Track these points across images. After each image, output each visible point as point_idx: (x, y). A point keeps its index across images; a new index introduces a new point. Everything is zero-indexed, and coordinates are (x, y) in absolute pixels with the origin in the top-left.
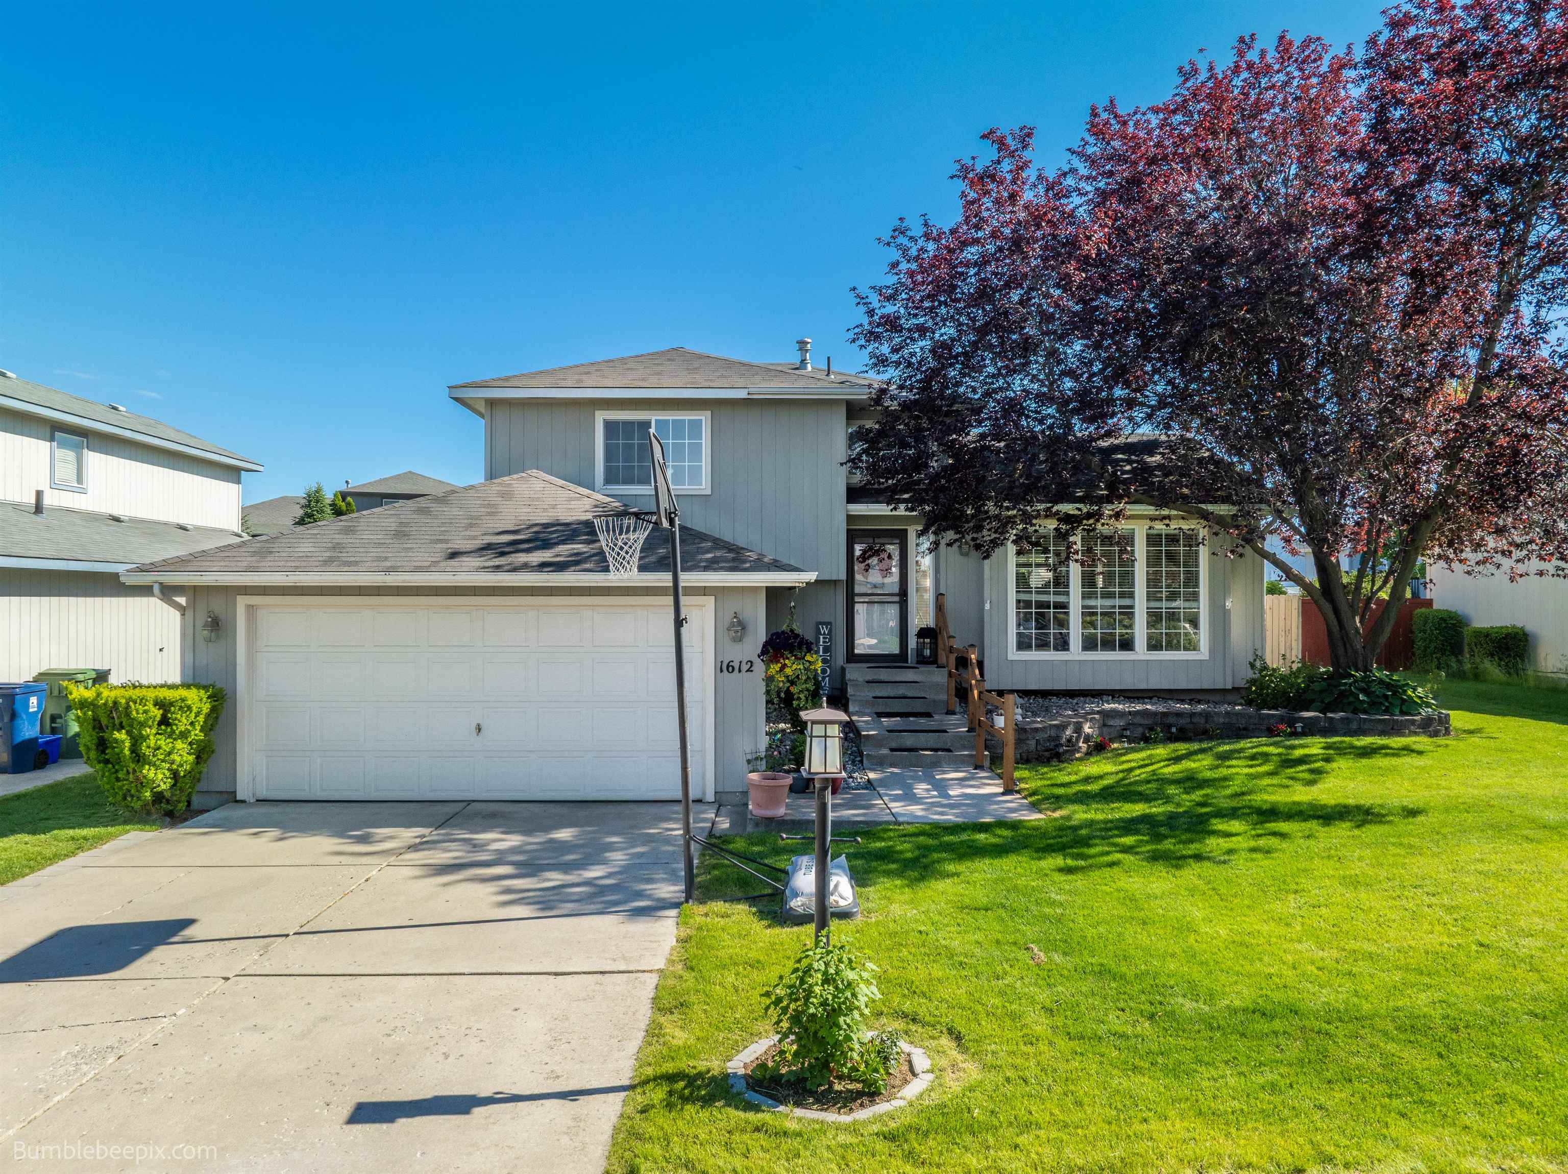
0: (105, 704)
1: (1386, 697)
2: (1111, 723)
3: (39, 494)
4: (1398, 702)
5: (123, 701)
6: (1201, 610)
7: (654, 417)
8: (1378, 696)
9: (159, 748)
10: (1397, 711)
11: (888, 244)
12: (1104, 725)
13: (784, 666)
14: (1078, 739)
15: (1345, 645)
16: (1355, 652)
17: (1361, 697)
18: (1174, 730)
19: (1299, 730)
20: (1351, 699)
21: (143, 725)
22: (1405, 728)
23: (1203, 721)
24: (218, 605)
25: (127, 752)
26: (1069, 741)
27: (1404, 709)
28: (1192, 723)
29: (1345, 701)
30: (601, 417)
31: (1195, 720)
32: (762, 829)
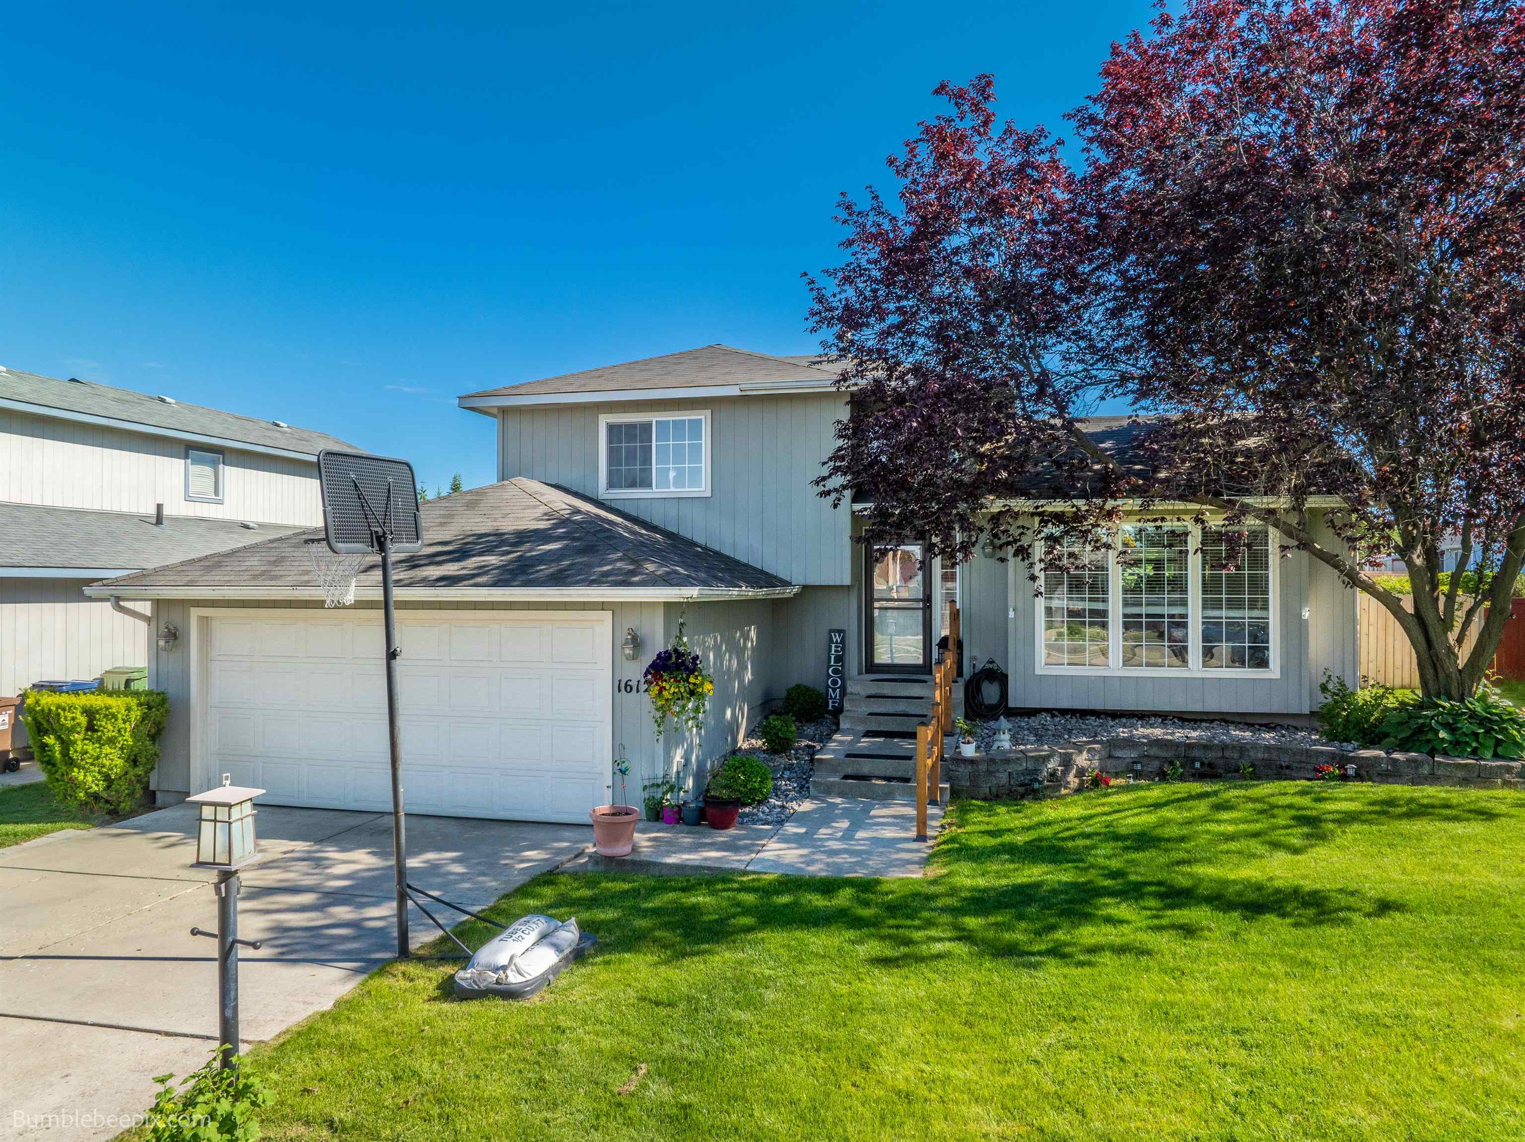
0: (43, 710)
1: (1476, 735)
2: (1119, 754)
3: (159, 507)
4: (1491, 743)
5: (53, 708)
6: (1271, 621)
7: (654, 418)
8: (1466, 735)
9: (86, 753)
10: (1489, 754)
11: (845, 222)
12: (1110, 757)
13: (662, 689)
14: (1065, 772)
15: (1435, 669)
16: (1448, 676)
17: (1442, 734)
18: (1197, 765)
19: (1351, 772)
20: (1430, 736)
21: (72, 730)
22: (1497, 777)
23: (1236, 755)
24: (175, 617)
25: (58, 755)
26: (1053, 775)
27: (1500, 750)
28: (1223, 757)
29: (1424, 738)
30: (604, 420)
31: (1227, 754)
32: (602, 868)
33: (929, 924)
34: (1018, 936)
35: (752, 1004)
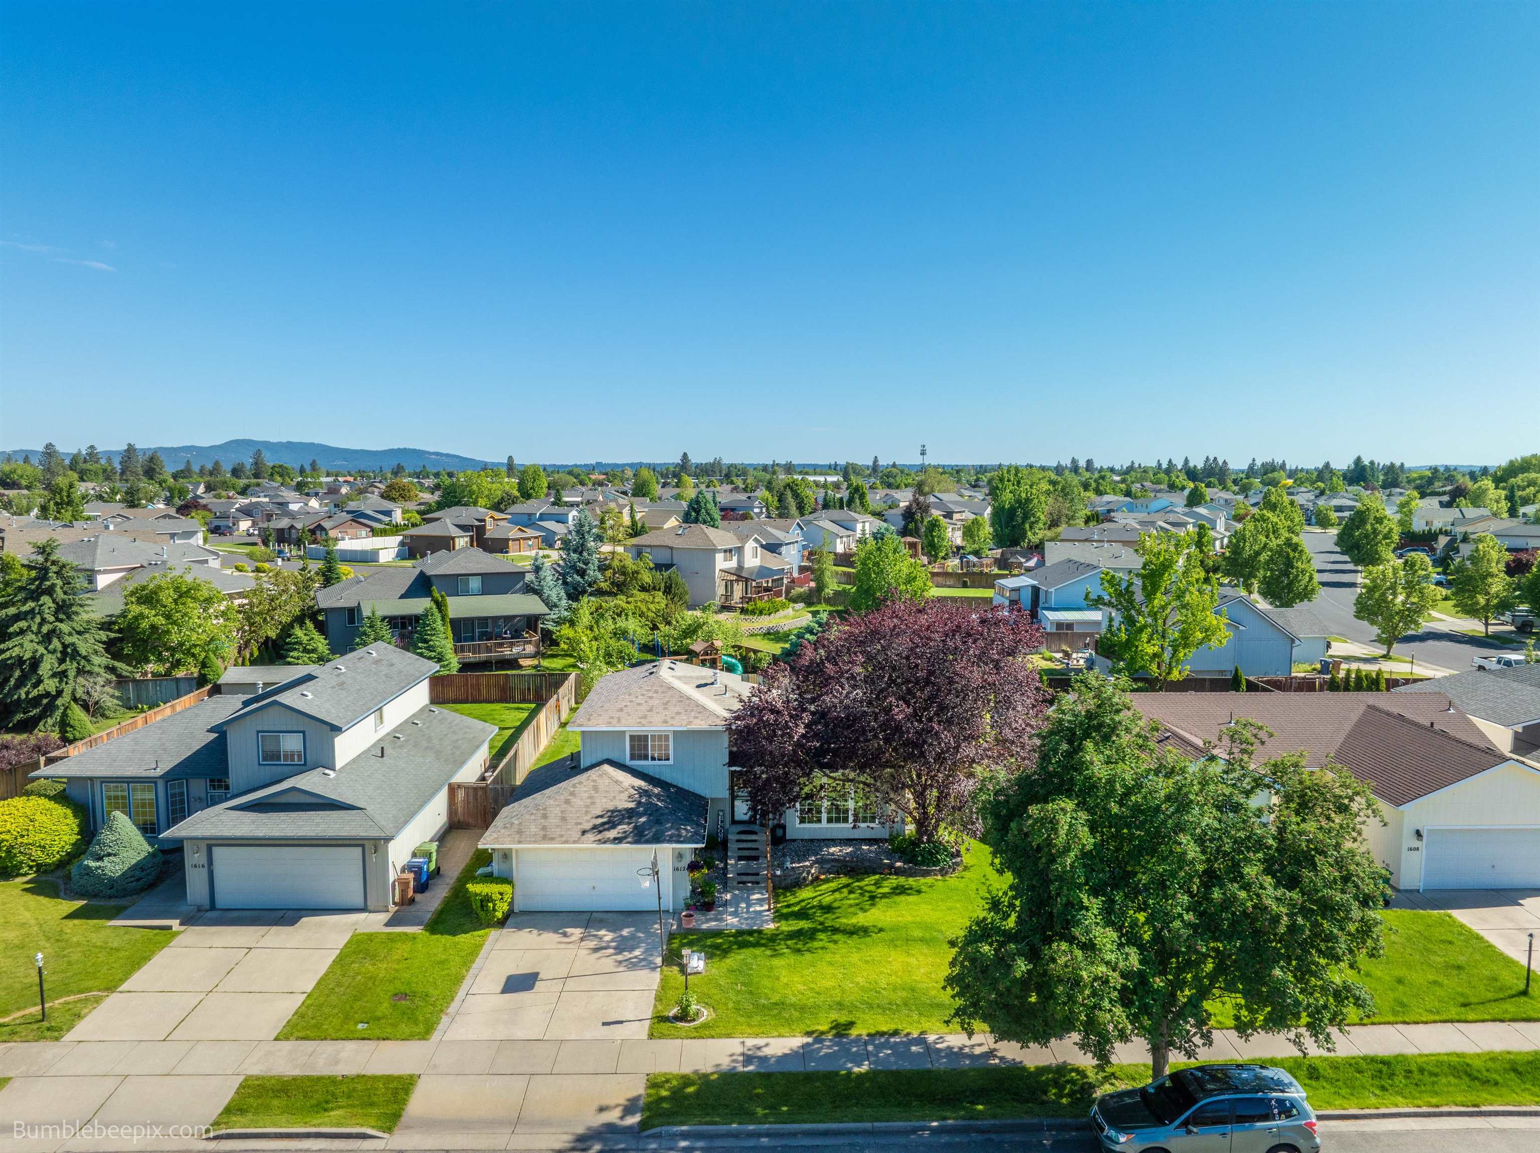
2: (825, 866)
7: (649, 733)
8: (925, 858)
12: (821, 868)
14: (808, 876)
17: (920, 858)
19: (893, 872)
20: (916, 858)
22: (932, 873)
26: (804, 878)
30: (628, 733)
33: (779, 944)
34: (800, 946)
35: (751, 969)
